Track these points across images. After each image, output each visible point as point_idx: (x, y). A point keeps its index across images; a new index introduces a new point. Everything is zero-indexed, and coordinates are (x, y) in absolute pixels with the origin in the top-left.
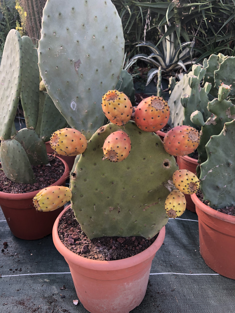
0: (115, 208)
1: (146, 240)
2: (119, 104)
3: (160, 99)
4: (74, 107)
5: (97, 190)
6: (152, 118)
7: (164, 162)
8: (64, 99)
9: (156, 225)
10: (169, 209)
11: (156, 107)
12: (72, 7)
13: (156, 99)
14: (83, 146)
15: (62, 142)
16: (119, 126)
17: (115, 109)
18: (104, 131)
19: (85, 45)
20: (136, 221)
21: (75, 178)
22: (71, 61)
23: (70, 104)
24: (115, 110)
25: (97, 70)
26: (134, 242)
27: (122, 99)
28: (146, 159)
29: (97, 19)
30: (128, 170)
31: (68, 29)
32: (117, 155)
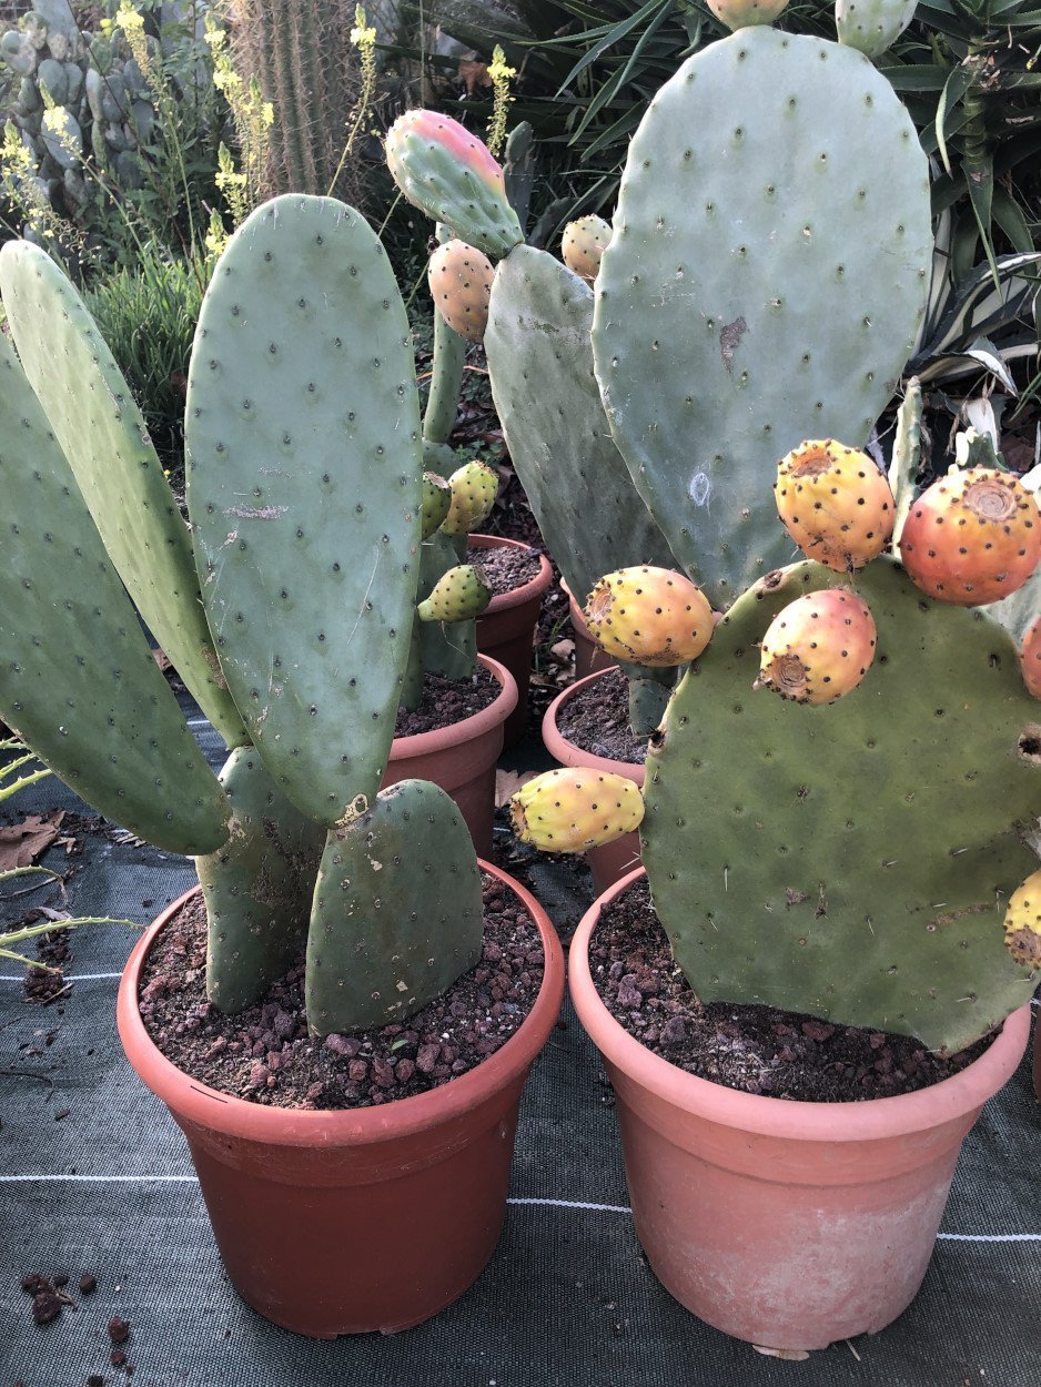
0: (809, 898)
1: (930, 1056)
2: (834, 491)
3: (1002, 483)
4: (700, 495)
5: (738, 808)
6: (963, 551)
7: (1022, 737)
8: (667, 462)
9: (979, 1001)
10: (1018, 925)
11: (979, 510)
12: (736, 125)
13: (985, 478)
14: (694, 634)
15: (623, 612)
16: (835, 571)
17: (818, 506)
18: (780, 585)
19: (768, 267)
20: (894, 967)
21: (660, 750)
22: (710, 322)
23: (687, 479)
24: (819, 510)
25: (806, 357)
26: (877, 1055)
27: (849, 474)
28: (948, 715)
29: (824, 163)
30: (869, 750)
31: (710, 208)
32: (809, 675)
